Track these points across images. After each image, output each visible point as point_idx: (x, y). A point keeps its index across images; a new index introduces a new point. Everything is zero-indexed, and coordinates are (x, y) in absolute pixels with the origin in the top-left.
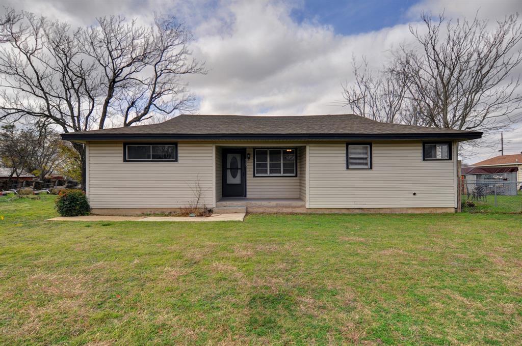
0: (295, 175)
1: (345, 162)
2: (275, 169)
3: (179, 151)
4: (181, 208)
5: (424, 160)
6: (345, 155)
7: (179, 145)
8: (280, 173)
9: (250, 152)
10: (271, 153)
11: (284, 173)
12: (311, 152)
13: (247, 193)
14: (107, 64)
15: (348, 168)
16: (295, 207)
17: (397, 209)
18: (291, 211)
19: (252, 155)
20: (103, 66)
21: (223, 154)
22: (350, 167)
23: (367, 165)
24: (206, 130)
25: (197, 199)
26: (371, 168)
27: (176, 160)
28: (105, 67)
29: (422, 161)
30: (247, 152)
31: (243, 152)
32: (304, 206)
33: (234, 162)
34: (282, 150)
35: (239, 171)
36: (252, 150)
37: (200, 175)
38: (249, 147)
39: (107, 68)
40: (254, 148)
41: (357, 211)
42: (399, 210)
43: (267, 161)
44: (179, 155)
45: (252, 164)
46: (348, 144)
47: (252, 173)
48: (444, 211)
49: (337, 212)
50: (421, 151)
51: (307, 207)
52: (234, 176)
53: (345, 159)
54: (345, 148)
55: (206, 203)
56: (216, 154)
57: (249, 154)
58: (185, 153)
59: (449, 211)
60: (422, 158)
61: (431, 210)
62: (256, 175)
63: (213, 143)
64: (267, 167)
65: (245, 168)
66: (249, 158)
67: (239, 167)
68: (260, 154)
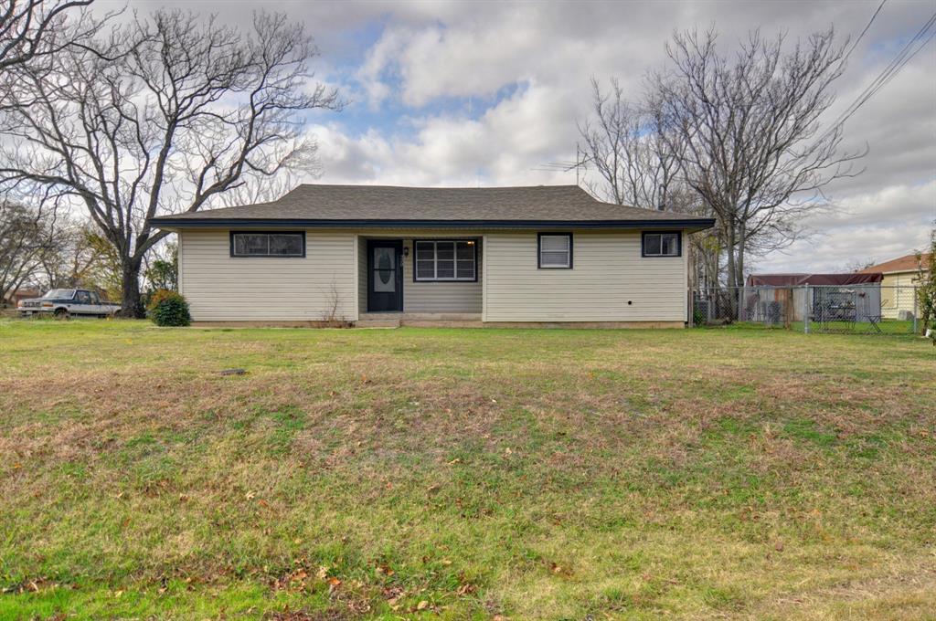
0: (473, 279)
1: (536, 259)
2: (445, 271)
3: (307, 243)
4: (310, 322)
5: (643, 256)
6: (535, 249)
7: (307, 234)
8: (453, 276)
9: (408, 246)
10: (440, 247)
11: (458, 276)
12: (490, 244)
13: (405, 305)
14: (161, 88)
15: (539, 267)
16: (467, 320)
17: (605, 324)
18: (461, 325)
19: (411, 250)
20: (154, 90)
21: (369, 248)
22: (542, 266)
23: (566, 263)
24: (345, 213)
25: (333, 309)
26: (571, 267)
27: (304, 256)
28: (158, 94)
29: (640, 258)
30: (404, 246)
31: (397, 245)
32: (479, 319)
33: (385, 261)
34: (455, 243)
35: (393, 273)
36: (412, 242)
37: (336, 276)
38: (407, 238)
39: (161, 94)
40: (415, 240)
41: (551, 326)
42: (609, 324)
43: (433, 257)
44: (307, 248)
45: (412, 263)
46: (540, 234)
47: (412, 275)
48: (670, 326)
49: (525, 327)
50: (640, 244)
51: (484, 320)
52: (385, 280)
53: (536, 254)
54: (536, 240)
55: (345, 314)
56: (359, 247)
57: (407, 248)
58: (316, 246)
59: (676, 326)
60: (640, 254)
61: (651, 324)
62: (418, 279)
63: (355, 232)
64: (433, 268)
65: (402, 269)
66: (407, 254)
67: (393, 267)
68: (423, 247)
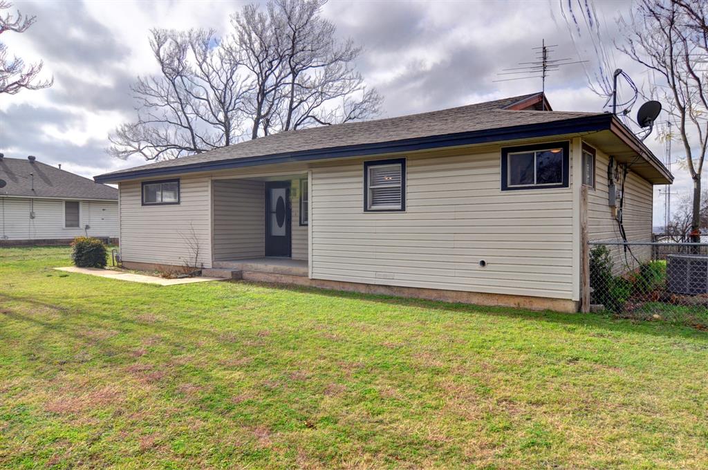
1: (362, 198)
5: (503, 187)
6: (362, 185)
7: (181, 181)
13: (293, 251)
15: (366, 210)
18: (291, 282)
19: (298, 191)
21: (267, 190)
22: (369, 208)
23: (396, 202)
26: (403, 209)
27: (179, 202)
29: (499, 191)
32: (306, 275)
41: (382, 291)
42: (455, 294)
44: (181, 195)
45: (298, 204)
46: (367, 164)
48: (547, 305)
49: (351, 289)
50: (500, 170)
51: (309, 276)
52: (280, 224)
53: (362, 192)
54: (362, 173)
55: (203, 261)
56: (211, 192)
59: (559, 307)
60: (499, 185)
61: (517, 300)
62: (303, 222)
63: (207, 176)
65: (290, 211)
